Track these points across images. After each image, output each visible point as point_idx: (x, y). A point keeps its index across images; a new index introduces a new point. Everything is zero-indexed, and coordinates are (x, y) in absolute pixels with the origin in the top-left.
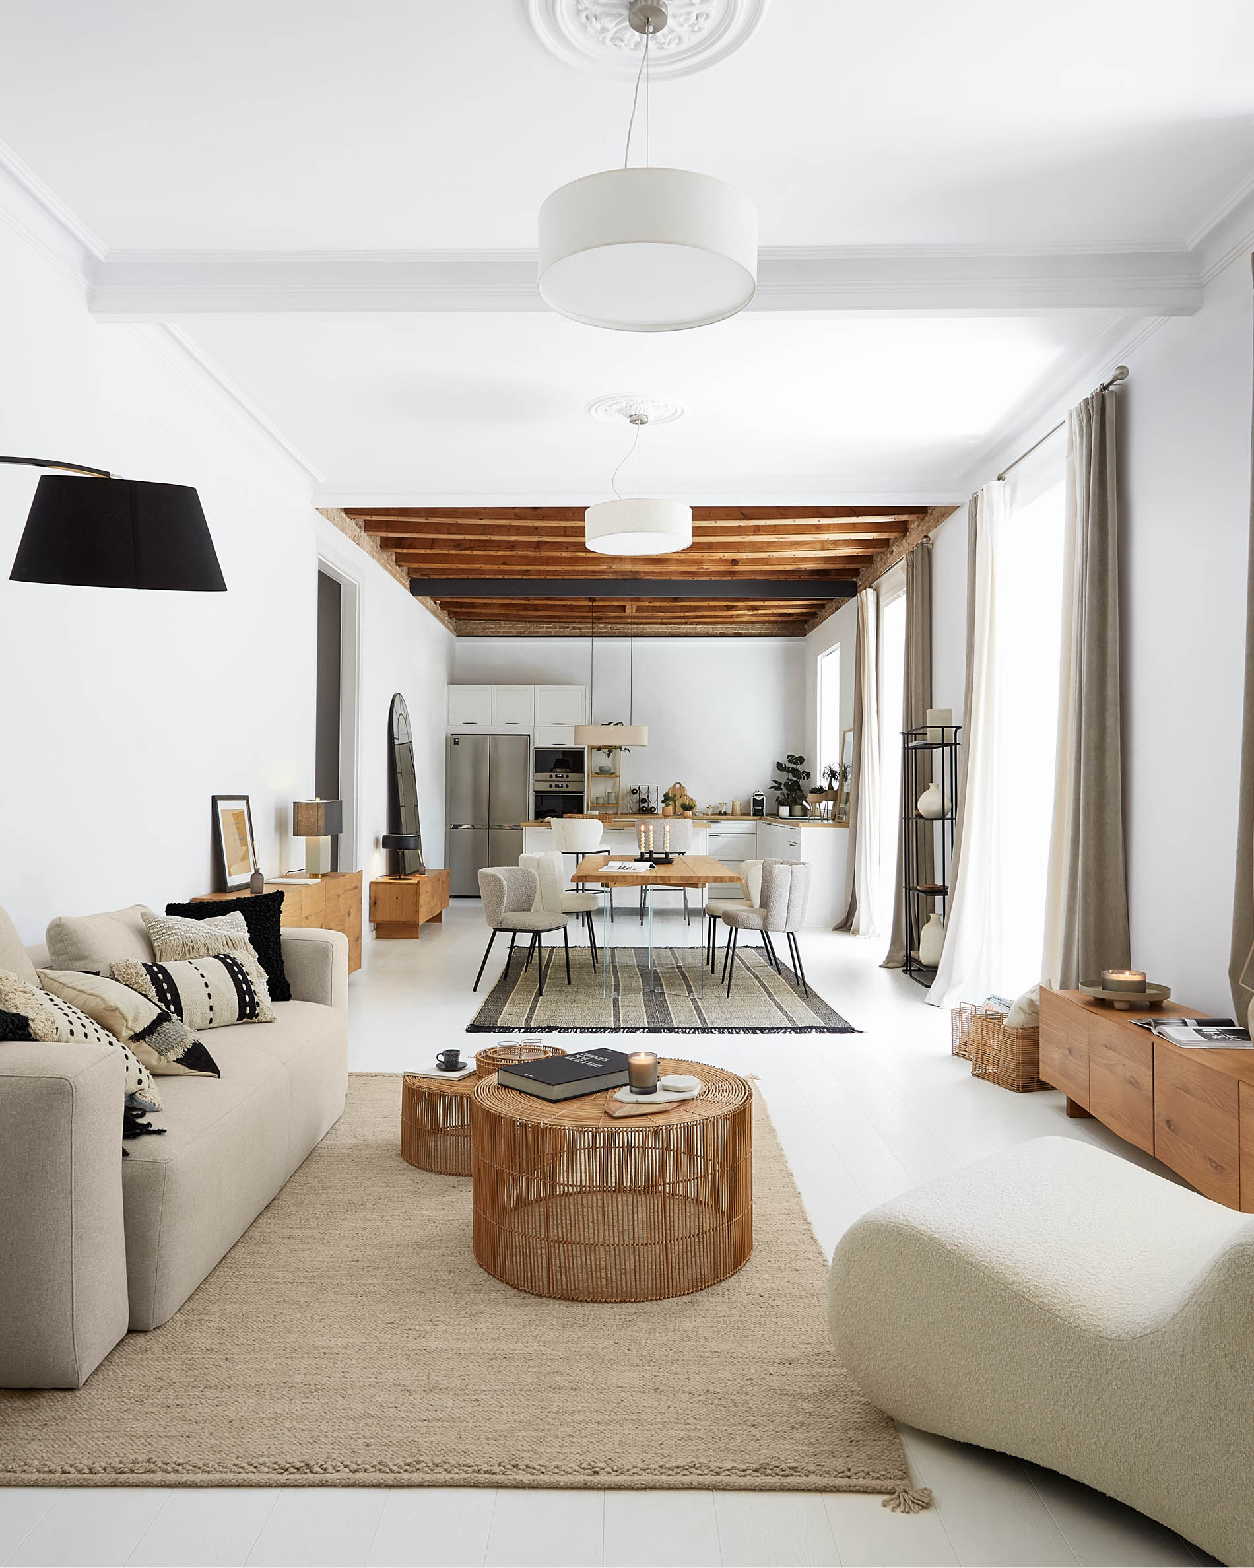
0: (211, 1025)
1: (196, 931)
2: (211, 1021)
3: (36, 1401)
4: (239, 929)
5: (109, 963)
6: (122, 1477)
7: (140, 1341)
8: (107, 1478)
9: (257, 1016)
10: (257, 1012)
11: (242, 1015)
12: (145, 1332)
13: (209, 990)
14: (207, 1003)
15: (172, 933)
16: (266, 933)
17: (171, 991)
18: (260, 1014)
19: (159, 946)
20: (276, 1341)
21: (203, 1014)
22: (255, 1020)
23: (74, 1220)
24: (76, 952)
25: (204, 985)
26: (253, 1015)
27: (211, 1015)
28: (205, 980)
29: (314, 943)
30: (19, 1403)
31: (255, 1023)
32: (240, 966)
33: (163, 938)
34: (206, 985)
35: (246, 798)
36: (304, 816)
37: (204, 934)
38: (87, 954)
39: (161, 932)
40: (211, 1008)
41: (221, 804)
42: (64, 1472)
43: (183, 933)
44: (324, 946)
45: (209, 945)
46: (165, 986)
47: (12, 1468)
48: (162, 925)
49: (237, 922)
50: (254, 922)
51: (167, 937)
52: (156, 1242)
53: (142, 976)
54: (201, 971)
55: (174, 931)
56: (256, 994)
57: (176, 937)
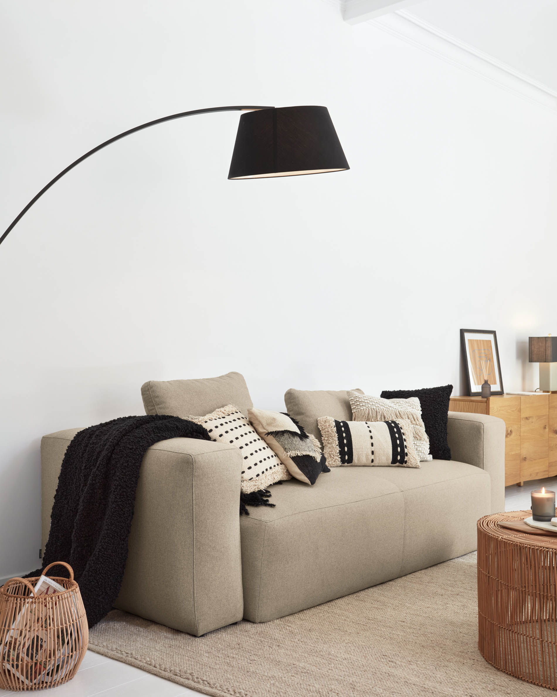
0: (373, 464)
1: (379, 406)
2: (372, 461)
3: (177, 636)
4: (414, 407)
5: (316, 418)
6: (174, 677)
7: (248, 626)
8: (167, 674)
9: (406, 462)
10: (405, 460)
11: (394, 461)
12: (254, 623)
13: (372, 441)
14: (370, 449)
15: (363, 405)
16: (435, 412)
17: (347, 439)
18: (408, 461)
19: (354, 412)
20: (313, 645)
21: (367, 455)
22: (404, 465)
23: (194, 537)
24: (297, 410)
25: (370, 437)
26: (403, 462)
27: (373, 457)
28: (371, 434)
29: (473, 422)
30: (170, 635)
31: (405, 467)
32: (399, 429)
33: (357, 408)
34: (371, 437)
35: (494, 333)
36: (536, 347)
37: (384, 408)
38: (303, 411)
39: (356, 404)
40: (373, 453)
41: (467, 336)
42: (155, 667)
43: (369, 406)
44: (477, 424)
45: (386, 415)
46: (344, 435)
47: (137, 658)
48: (358, 399)
49: (413, 403)
50: (428, 404)
51: (359, 407)
52: (259, 569)
53: (332, 427)
54: (370, 429)
55: (364, 404)
56: (406, 448)
57: (365, 408)
